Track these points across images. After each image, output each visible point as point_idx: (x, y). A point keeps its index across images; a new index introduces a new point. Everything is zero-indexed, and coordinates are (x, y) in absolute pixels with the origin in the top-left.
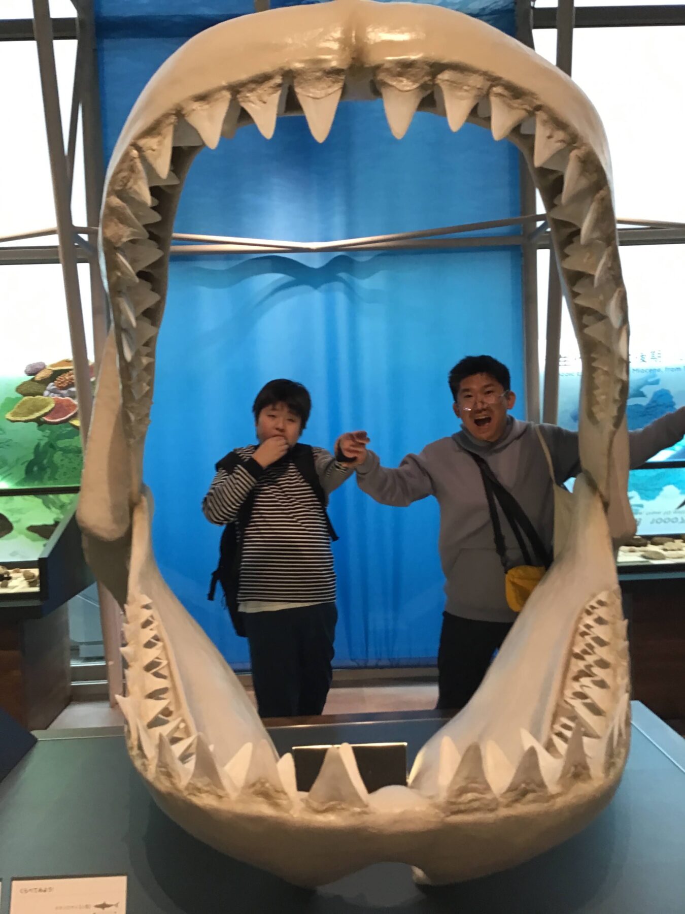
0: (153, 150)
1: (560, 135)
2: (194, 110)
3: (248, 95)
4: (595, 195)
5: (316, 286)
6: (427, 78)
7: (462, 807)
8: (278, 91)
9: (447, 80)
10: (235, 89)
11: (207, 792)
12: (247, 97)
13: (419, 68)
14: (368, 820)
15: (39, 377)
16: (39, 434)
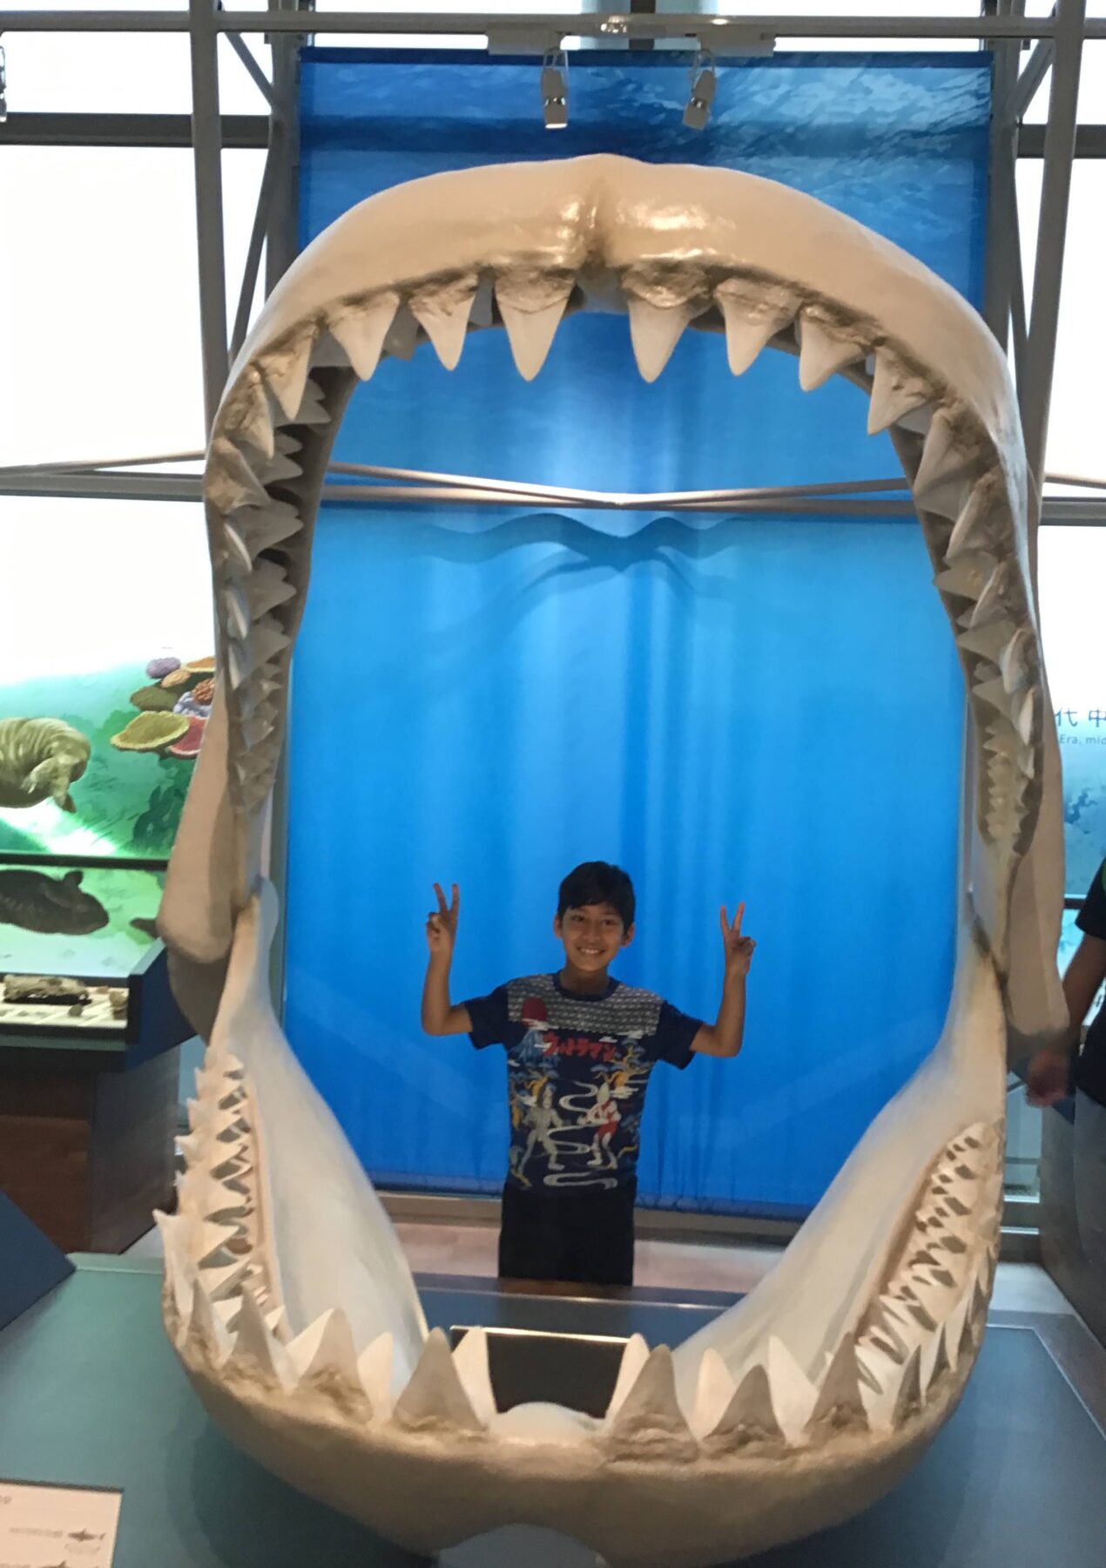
0: (281, 375)
1: (916, 384)
2: (342, 319)
3: (426, 300)
4: (974, 481)
5: (620, 568)
6: (698, 290)
7: (637, 1450)
8: (469, 297)
9: (733, 294)
10: (407, 291)
11: (250, 1377)
12: (424, 304)
13: (686, 273)
14: (484, 1452)
15: (168, 681)
16: (161, 772)
